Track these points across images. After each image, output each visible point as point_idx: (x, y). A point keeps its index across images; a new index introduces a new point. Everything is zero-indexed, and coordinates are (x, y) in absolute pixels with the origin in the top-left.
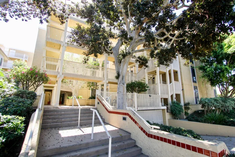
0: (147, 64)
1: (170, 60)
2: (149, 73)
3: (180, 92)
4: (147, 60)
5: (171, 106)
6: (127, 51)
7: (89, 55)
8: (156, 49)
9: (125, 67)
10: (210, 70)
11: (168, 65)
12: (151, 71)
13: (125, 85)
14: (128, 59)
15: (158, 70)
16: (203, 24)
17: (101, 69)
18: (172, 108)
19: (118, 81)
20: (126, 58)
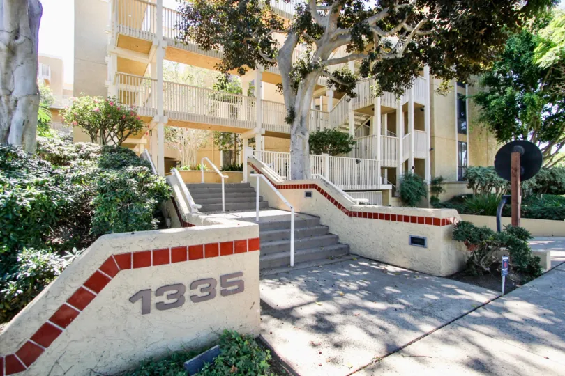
0: (354, 91)
1: (406, 80)
2: (359, 112)
3: (425, 155)
4: (354, 80)
5: (402, 185)
6: (311, 62)
7: (229, 71)
8: (372, 57)
9: (307, 96)
10: (498, 104)
11: (399, 93)
12: (362, 106)
13: (307, 137)
14: (313, 79)
15: (378, 103)
16: (464, 11)
17: (245, 101)
18: (403, 188)
19: (292, 128)
20: (310, 77)
